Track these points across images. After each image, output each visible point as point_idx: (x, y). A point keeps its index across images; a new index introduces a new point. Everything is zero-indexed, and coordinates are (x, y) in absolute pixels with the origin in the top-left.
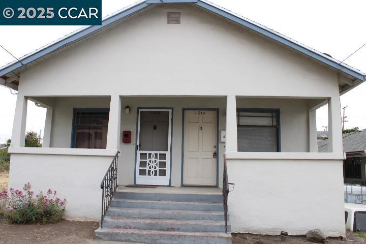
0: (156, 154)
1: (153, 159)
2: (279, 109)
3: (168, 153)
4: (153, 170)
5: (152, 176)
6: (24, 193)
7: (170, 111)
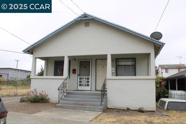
0: (85, 78)
1: (84, 80)
2: (136, 58)
3: (90, 77)
4: (84, 84)
5: (84, 86)
6: (34, 92)
7: (91, 60)
